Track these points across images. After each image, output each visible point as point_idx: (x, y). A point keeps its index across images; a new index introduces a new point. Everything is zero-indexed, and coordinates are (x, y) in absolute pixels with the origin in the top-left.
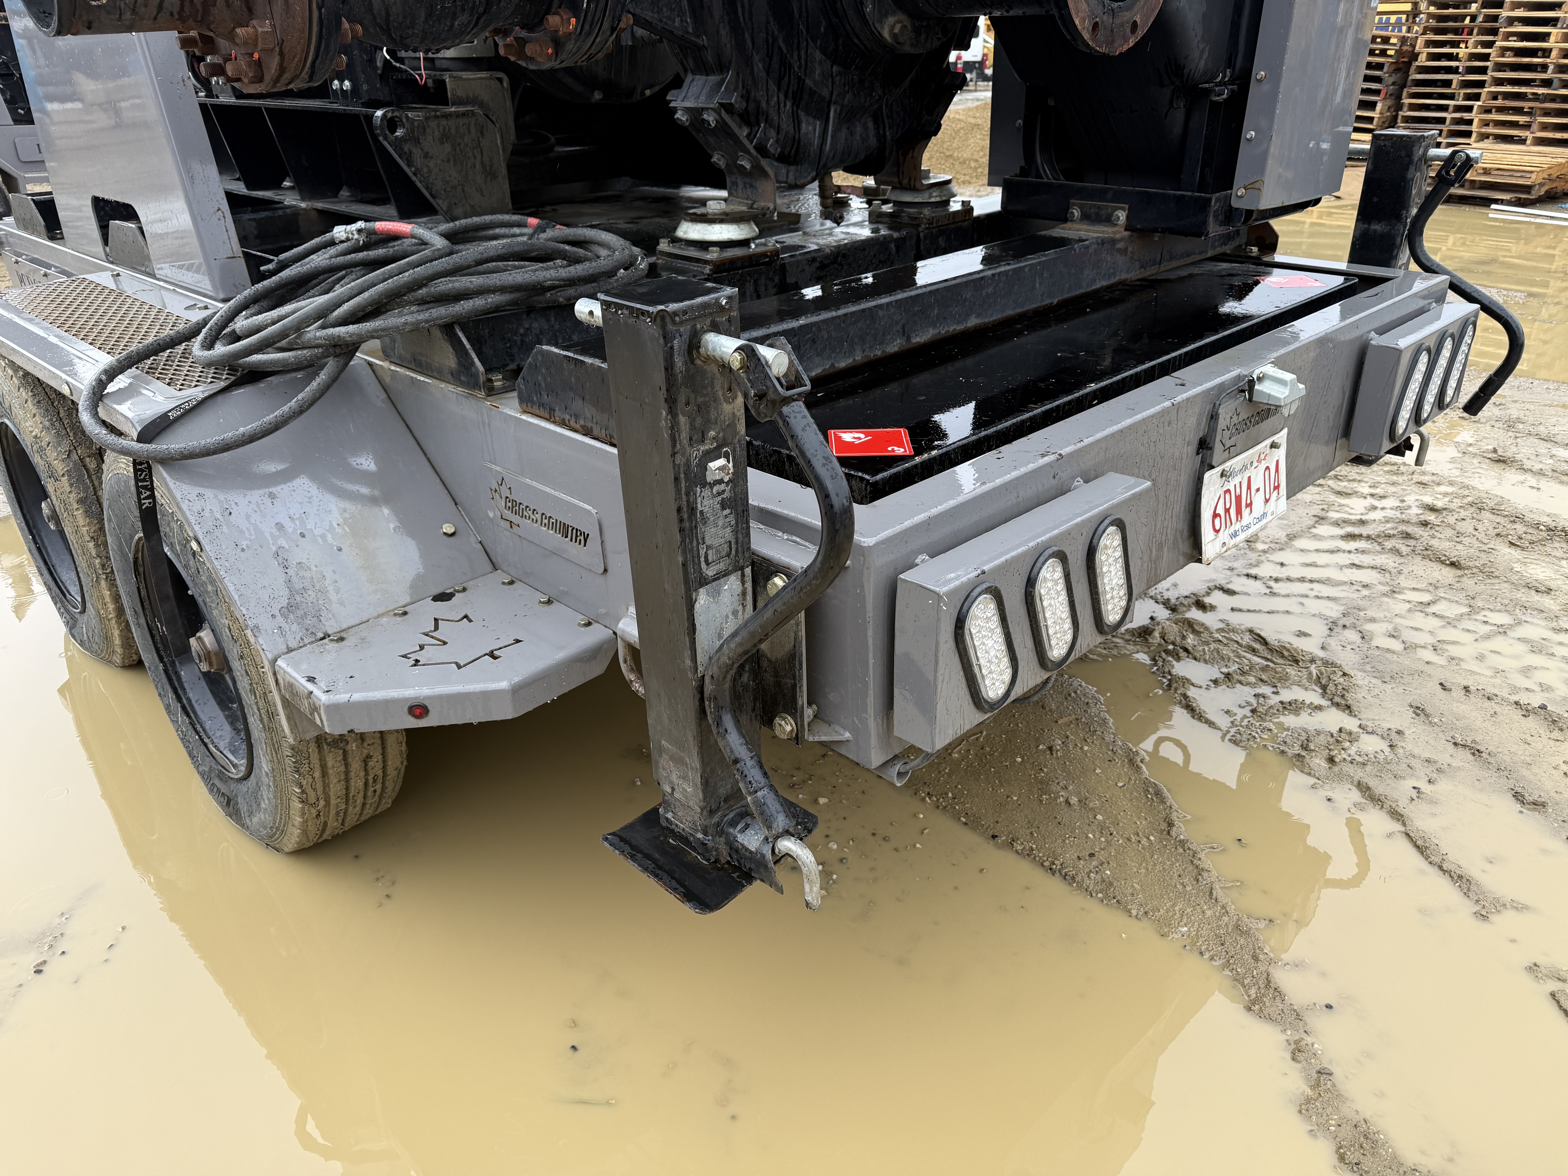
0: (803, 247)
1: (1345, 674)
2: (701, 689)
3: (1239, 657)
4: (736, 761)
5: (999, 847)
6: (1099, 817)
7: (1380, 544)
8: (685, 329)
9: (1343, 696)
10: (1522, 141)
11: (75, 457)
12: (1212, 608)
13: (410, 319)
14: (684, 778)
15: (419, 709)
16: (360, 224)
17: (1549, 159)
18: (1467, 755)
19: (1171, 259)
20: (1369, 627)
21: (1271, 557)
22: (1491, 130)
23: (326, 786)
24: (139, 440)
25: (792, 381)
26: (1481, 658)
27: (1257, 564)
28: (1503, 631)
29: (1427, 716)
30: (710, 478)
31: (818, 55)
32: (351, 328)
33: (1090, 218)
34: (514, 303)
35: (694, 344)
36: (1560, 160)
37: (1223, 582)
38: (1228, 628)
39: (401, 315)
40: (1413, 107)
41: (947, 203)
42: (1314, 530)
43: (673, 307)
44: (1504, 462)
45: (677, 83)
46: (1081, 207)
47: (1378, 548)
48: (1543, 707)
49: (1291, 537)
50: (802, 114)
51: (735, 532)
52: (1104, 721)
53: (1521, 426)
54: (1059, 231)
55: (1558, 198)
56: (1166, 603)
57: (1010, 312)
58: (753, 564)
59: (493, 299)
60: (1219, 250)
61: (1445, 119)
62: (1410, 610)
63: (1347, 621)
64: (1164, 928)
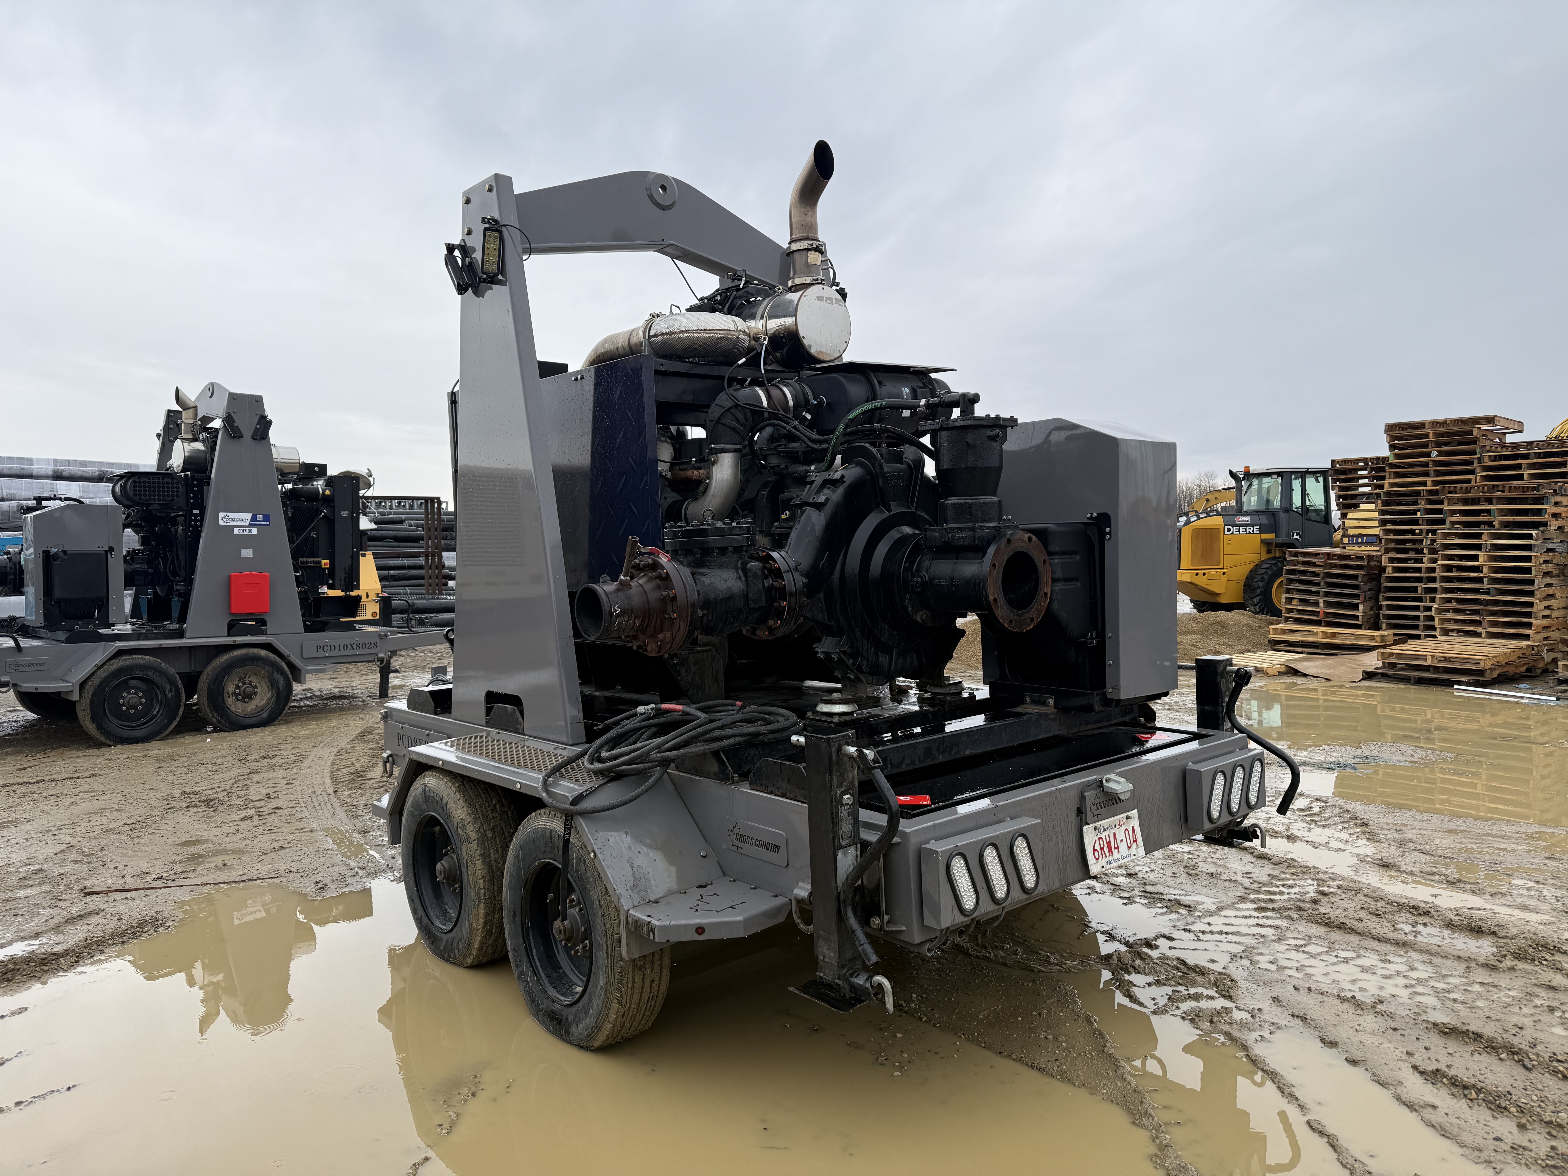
0: (881, 716)
1: (1232, 980)
2: (839, 898)
3: (1167, 972)
4: (854, 931)
5: (1003, 1057)
6: (1064, 1044)
7: (1280, 913)
8: (837, 744)
9: (1228, 991)
10: (1477, 634)
11: (482, 830)
12: (1157, 947)
13: (701, 748)
14: (829, 949)
15: (700, 930)
16: (653, 706)
17: (1498, 649)
18: (1298, 1021)
19: (1087, 724)
20: (1257, 958)
21: (1203, 920)
22: (1451, 626)
23: (632, 995)
24: (571, 804)
25: (875, 761)
26: (1326, 974)
27: (1193, 923)
28: (1346, 961)
29: (1279, 1002)
30: (844, 802)
31: (887, 627)
32: (674, 753)
33: (1036, 702)
34: (746, 741)
35: (839, 750)
36: (1505, 650)
37: (1167, 934)
38: (1164, 958)
39: (696, 747)
40: (1390, 607)
41: (961, 693)
42: (1237, 906)
43: (832, 736)
44: (1388, 866)
45: (819, 640)
46: (1030, 697)
47: (1278, 916)
48: (1353, 997)
49: (1219, 909)
50: (880, 654)
51: (853, 827)
52: (1076, 1002)
53: (1411, 844)
54: (1019, 709)
55: (1517, 679)
56: (1127, 944)
57: (989, 749)
58: (861, 843)
59: (737, 739)
60: (1122, 719)
61: (1419, 616)
62: (1288, 949)
63: (1243, 955)
64: (1093, 1091)
